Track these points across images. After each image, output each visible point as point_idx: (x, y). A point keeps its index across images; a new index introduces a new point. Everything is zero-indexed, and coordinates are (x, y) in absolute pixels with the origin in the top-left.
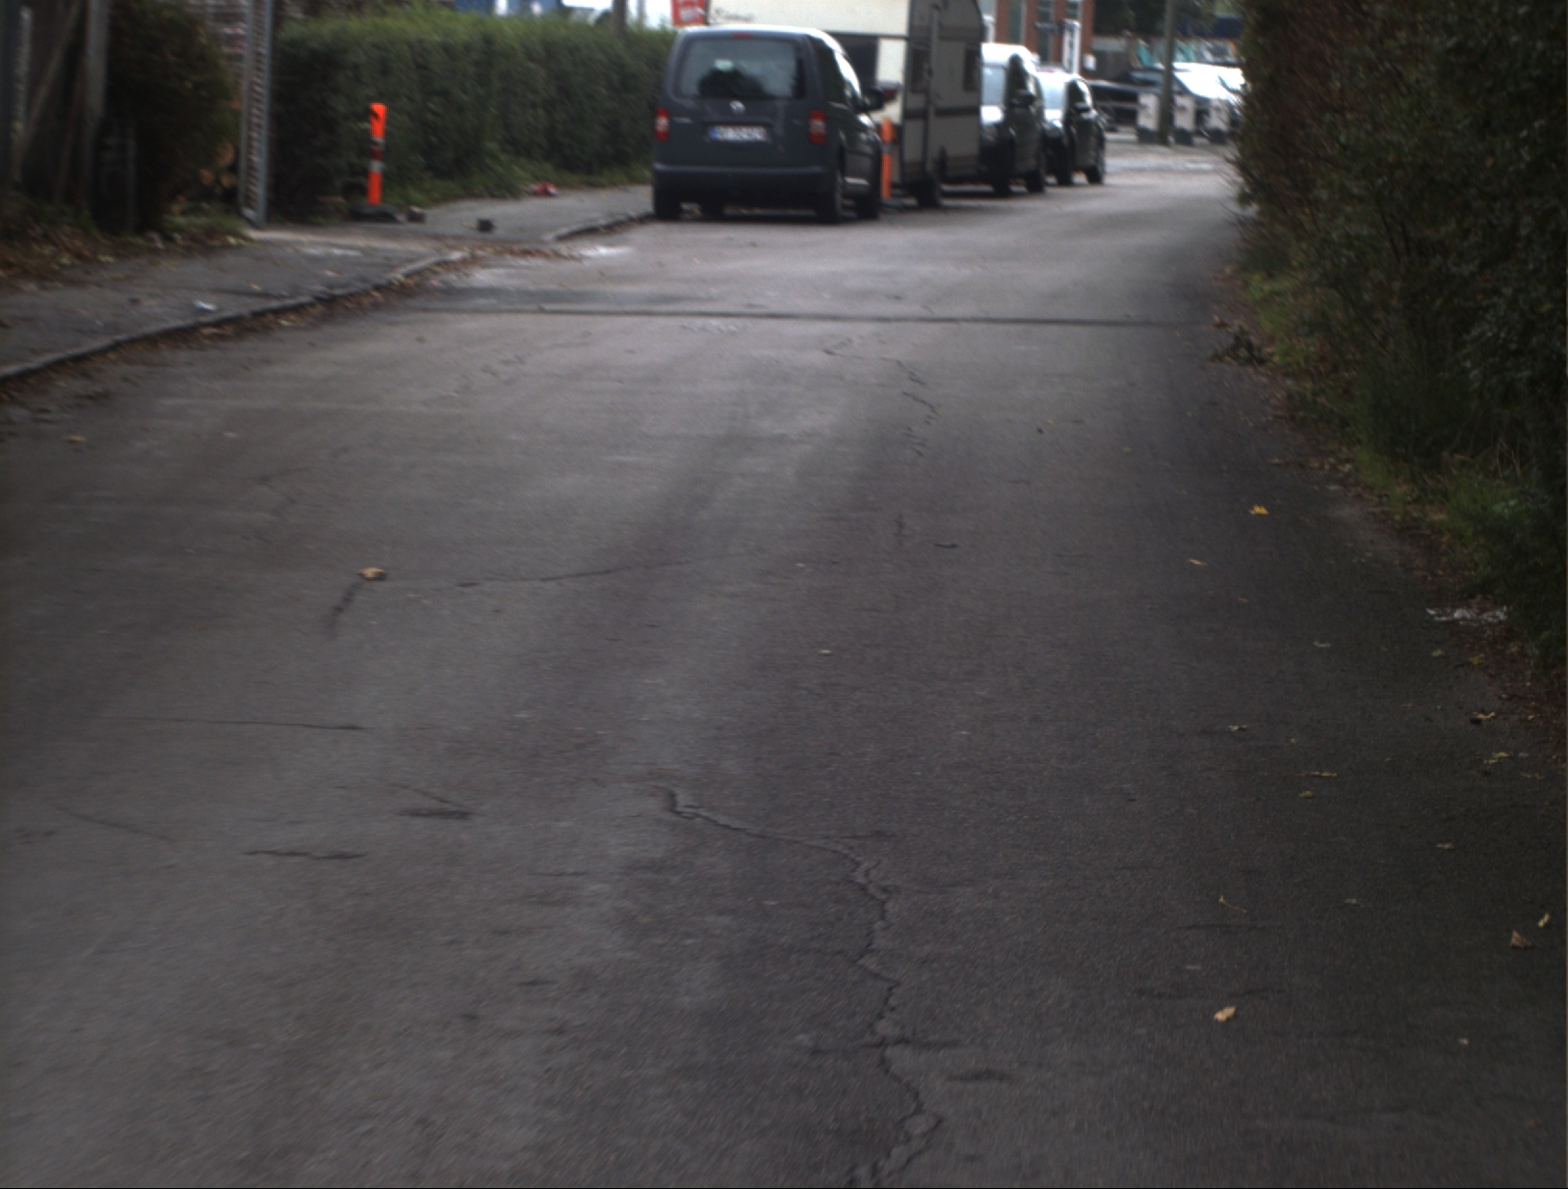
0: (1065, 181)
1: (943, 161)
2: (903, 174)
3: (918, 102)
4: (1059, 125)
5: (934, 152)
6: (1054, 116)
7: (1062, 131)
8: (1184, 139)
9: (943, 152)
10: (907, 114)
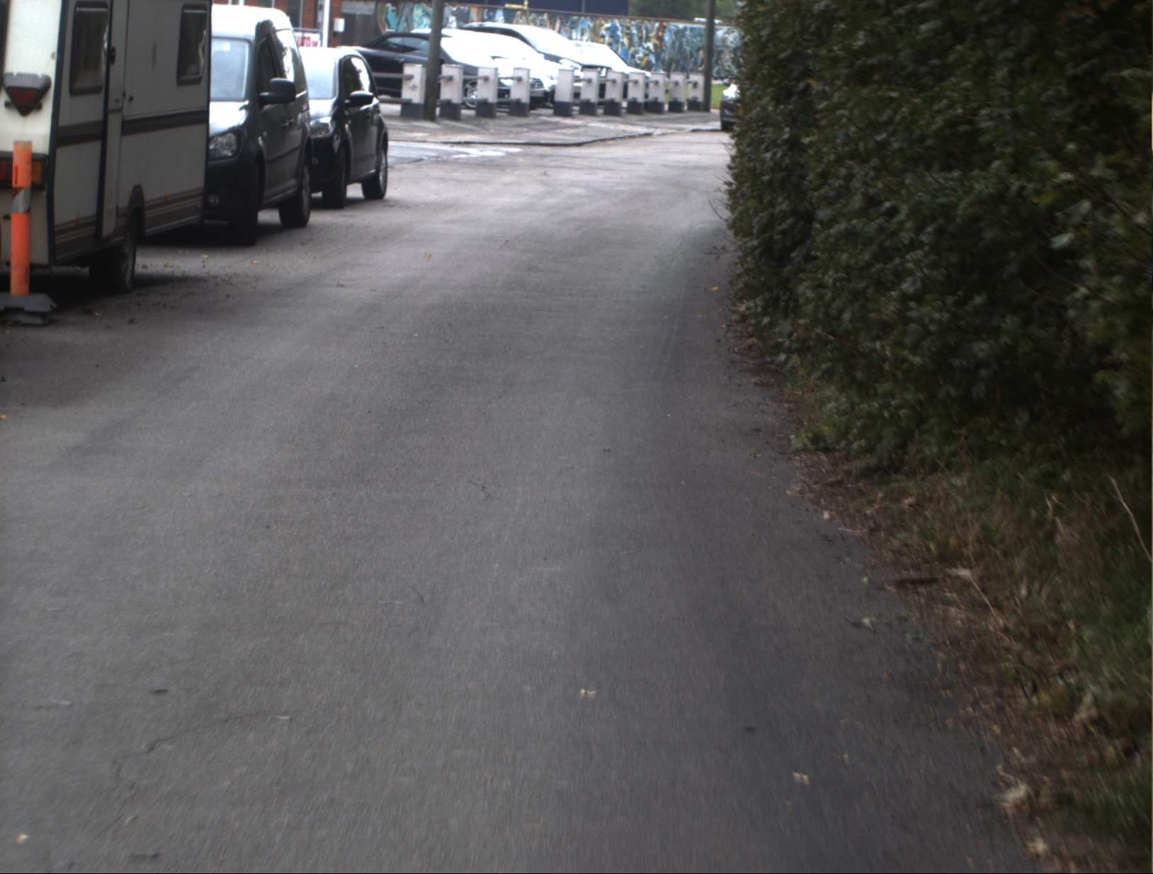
0: (336, 201)
1: (137, 210)
2: (53, 248)
3: (86, 110)
4: (327, 120)
5: (119, 198)
6: (321, 108)
7: (331, 129)
8: (451, 111)
9: (137, 194)
10: (59, 136)
